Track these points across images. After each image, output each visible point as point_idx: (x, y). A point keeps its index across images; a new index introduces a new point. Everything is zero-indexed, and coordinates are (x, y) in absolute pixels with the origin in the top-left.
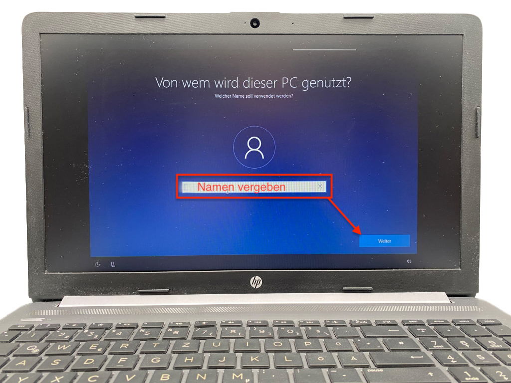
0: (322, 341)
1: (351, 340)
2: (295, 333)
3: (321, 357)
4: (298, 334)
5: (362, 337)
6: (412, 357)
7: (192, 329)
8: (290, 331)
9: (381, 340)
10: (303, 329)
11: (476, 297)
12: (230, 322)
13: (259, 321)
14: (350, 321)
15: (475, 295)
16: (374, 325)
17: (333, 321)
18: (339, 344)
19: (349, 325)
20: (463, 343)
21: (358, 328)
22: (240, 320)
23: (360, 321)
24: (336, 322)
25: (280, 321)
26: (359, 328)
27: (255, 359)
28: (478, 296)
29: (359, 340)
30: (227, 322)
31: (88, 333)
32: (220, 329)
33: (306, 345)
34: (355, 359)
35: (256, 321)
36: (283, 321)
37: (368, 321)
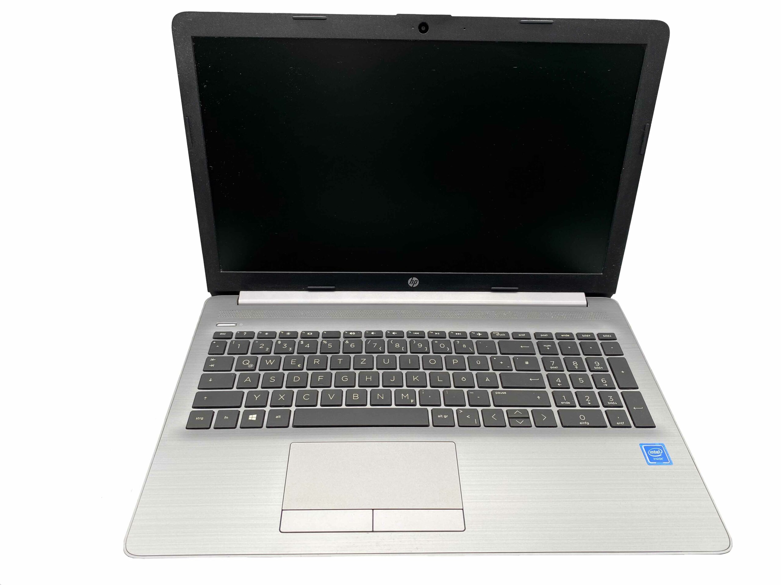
0: (466, 356)
1: (489, 356)
2: (446, 348)
3: (464, 378)
4: (448, 349)
5: (499, 354)
6: (531, 379)
7: (364, 339)
8: (442, 346)
9: (511, 357)
10: (452, 341)
11: (612, 297)
12: (394, 333)
13: (417, 332)
14: (493, 332)
15: (611, 296)
16: (511, 339)
17: (478, 332)
18: (479, 363)
19: (490, 339)
20: (575, 363)
21: (496, 341)
22: (401, 330)
23: (500, 333)
24: (480, 334)
25: (434, 332)
26: (498, 340)
27: (416, 378)
28: (614, 297)
29: (495, 358)
30: (392, 332)
31: (282, 344)
32: (386, 340)
33: (454, 362)
34: (489, 380)
35: (415, 332)
36: (437, 332)
37: (507, 333)
